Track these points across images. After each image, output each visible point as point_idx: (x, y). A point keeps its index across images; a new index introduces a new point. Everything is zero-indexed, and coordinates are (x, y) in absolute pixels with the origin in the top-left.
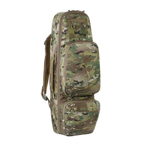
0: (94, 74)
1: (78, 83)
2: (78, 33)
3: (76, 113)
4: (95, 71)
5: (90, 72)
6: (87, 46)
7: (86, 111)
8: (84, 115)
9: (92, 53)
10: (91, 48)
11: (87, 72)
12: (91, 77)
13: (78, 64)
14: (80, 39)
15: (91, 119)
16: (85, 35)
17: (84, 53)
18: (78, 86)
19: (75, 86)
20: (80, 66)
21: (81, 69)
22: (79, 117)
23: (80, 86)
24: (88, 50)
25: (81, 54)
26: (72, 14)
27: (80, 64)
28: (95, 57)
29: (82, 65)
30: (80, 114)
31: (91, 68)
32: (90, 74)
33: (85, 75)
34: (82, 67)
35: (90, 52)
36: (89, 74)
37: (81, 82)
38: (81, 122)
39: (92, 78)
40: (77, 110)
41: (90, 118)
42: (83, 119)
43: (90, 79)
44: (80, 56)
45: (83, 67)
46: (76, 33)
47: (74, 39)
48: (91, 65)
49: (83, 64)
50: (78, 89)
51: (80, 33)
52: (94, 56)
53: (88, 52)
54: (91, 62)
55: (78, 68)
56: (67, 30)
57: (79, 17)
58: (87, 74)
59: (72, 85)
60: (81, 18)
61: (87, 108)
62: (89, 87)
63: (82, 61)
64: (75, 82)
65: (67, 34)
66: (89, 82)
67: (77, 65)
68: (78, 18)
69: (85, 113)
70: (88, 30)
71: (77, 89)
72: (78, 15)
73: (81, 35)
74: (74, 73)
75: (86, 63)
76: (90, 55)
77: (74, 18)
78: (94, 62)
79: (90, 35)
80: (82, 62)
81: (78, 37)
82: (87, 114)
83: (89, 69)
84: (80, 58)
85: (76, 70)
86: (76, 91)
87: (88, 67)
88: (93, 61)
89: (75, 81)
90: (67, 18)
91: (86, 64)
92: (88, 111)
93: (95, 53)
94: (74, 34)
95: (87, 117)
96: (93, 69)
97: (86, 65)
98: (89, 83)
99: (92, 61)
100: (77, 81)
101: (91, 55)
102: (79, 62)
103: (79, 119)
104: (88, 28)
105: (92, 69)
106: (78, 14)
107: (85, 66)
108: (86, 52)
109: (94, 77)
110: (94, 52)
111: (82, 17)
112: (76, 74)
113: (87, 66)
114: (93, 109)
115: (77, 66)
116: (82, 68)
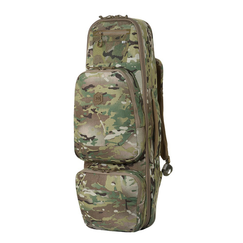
0: (114, 126)
1: (88, 139)
2: (110, 54)
3: (85, 189)
4: (115, 121)
5: (105, 122)
6: (103, 76)
7: (101, 189)
8: (99, 195)
9: (109, 88)
10: (108, 81)
11: (101, 121)
12: (108, 131)
13: (86, 107)
14: (111, 64)
15: (113, 205)
16: (121, 58)
17: (94, 89)
18: (89, 144)
19: (84, 144)
20: (88, 111)
21: (90, 116)
22: (91, 196)
23: (91, 144)
24: (103, 83)
25: (90, 90)
26: (106, 22)
27: (87, 106)
28: (114, 96)
29: (92, 110)
30: (92, 193)
31: (107, 114)
32: (106, 126)
33: (97, 126)
34: (90, 112)
35: (104, 87)
36: (104, 124)
37: (93, 138)
38: (96, 206)
39: (111, 132)
40: (86, 186)
41: (111, 203)
42: (97, 202)
43: (107, 134)
44: (89, 93)
45: (93, 113)
46: (105, 54)
47: (100, 64)
48: (107, 110)
49: (92, 107)
50: (90, 150)
51: (113, 54)
52: (112, 94)
53: (102, 87)
54: (107, 104)
55: (85, 114)
56: (92, 49)
57: (116, 27)
58: (100, 125)
59: (79, 141)
60: (119, 28)
61: (104, 185)
62: (107, 147)
63: (91, 102)
64: (83, 137)
65: (90, 56)
66: (105, 139)
67: (83, 108)
68: (114, 29)
69: (100, 192)
70: (129, 49)
71: (87, 150)
72: (116, 23)
73: (113, 57)
74: (79, 121)
75: (98, 106)
76: (104, 92)
77: (107, 28)
78: (112, 104)
79: (131, 57)
80: (92, 105)
81: (107, 61)
82: (104, 194)
83: (104, 117)
84: (88, 96)
85: (82, 116)
86: (88, 151)
87: (102, 113)
88: (110, 104)
89: (82, 135)
90: (96, 29)
91: (98, 108)
92: (106, 190)
93: (114, 88)
94: (103, 56)
95: (104, 200)
96: (110, 117)
97: (98, 110)
98: (107, 141)
99: (108, 102)
100: (86, 136)
101: (106, 93)
102: (87, 104)
103: (91, 201)
104: (129, 45)
105: (107, 117)
106: (116, 21)
107: (96, 111)
108: (99, 86)
109: (115, 131)
110: (112, 86)
111: (122, 26)
112: (83, 124)
113: (99, 112)
114: (115, 188)
115: (84, 110)
116: (91, 114)
